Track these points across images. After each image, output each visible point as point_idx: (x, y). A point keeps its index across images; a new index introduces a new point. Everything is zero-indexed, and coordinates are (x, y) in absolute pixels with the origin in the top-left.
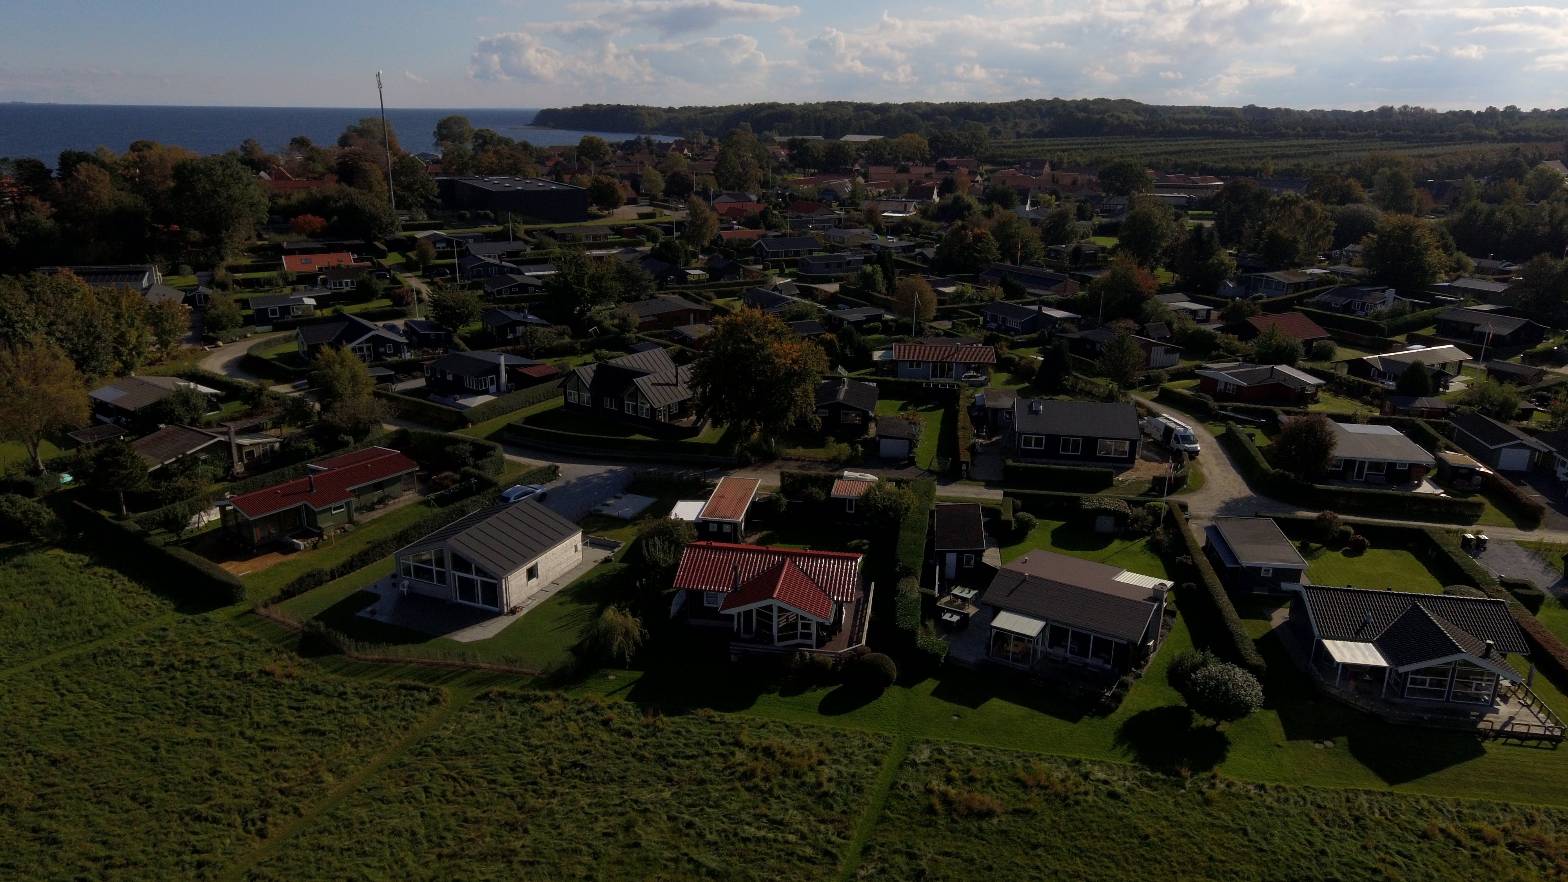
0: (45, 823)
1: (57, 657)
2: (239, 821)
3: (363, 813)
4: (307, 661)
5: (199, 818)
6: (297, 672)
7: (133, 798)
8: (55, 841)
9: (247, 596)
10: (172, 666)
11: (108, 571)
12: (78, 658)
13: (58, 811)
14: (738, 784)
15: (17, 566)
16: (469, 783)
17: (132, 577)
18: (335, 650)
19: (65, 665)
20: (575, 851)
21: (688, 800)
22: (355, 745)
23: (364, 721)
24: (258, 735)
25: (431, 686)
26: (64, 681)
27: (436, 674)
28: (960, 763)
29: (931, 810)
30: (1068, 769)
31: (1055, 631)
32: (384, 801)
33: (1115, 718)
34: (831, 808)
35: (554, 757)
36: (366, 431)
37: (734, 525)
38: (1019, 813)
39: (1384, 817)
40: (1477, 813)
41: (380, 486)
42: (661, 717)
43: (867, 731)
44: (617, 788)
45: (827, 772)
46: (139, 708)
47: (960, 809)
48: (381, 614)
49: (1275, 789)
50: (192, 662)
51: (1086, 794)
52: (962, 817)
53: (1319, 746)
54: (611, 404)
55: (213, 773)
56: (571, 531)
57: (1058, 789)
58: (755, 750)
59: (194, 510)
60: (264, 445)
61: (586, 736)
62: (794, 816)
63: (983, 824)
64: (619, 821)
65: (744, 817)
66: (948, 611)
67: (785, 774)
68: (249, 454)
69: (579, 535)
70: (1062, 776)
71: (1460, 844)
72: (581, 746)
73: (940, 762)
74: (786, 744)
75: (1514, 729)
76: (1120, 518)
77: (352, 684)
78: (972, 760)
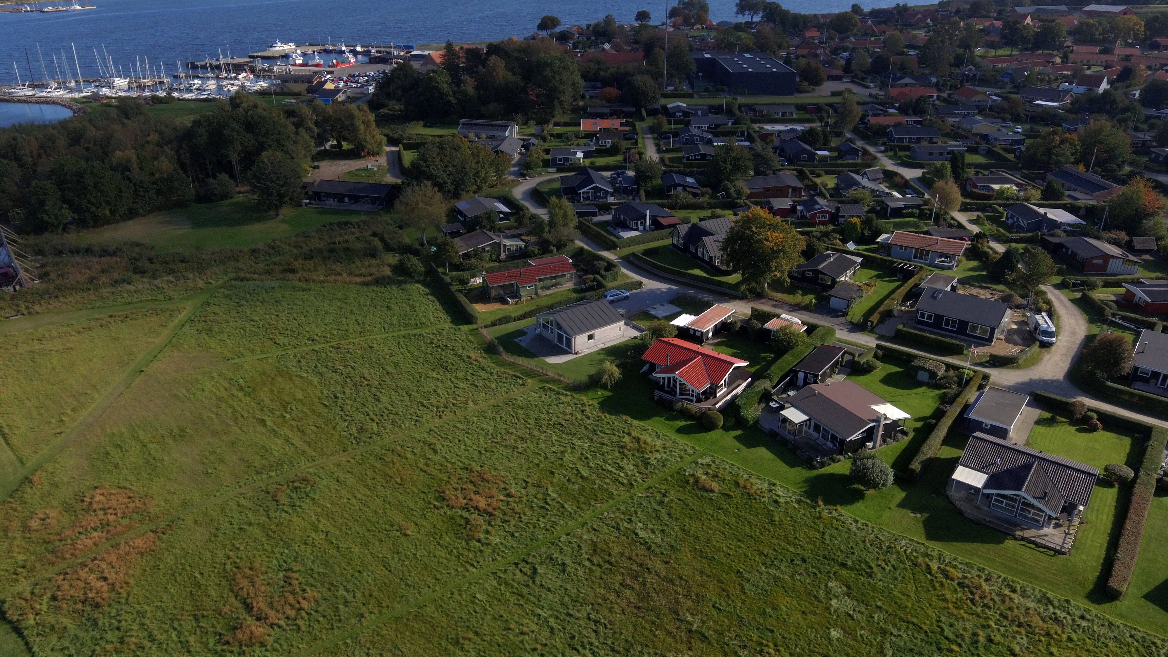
0: (378, 394)
1: (402, 333)
2: (435, 410)
3: (475, 419)
4: (486, 356)
5: (423, 405)
6: (480, 359)
7: (407, 393)
8: (379, 401)
9: (479, 322)
10: (439, 346)
11: (434, 299)
12: (409, 335)
13: (383, 391)
14: (616, 449)
15: (403, 290)
16: (518, 420)
17: (441, 304)
18: (497, 353)
19: (404, 337)
20: (539, 454)
21: (593, 449)
22: (486, 394)
23: (493, 386)
24: (456, 381)
25: (525, 378)
26: (402, 343)
27: (529, 373)
28: (718, 468)
29: (687, 482)
30: (766, 485)
31: (815, 423)
32: (485, 417)
33: (815, 472)
34: (647, 469)
35: (554, 419)
36: (565, 245)
37: (702, 333)
38: (725, 495)
39: (905, 551)
40: (960, 566)
41: (555, 278)
42: (607, 415)
43: (690, 444)
44: (570, 437)
45: (657, 455)
46: (421, 360)
47: (700, 486)
48: (524, 342)
49: (863, 524)
50: (447, 346)
51: (764, 497)
52: (699, 489)
53: (912, 515)
54: (692, 249)
55: (435, 391)
56: (618, 320)
57: (752, 491)
58: (634, 438)
59: (474, 276)
60: (517, 245)
61: (571, 414)
62: (629, 467)
63: (705, 494)
64: (562, 449)
65: (610, 461)
66: (776, 401)
67: (638, 451)
68: (509, 249)
69: (622, 323)
70: (760, 487)
71: (930, 573)
72: (567, 417)
73: (710, 465)
74: (649, 440)
75: (1038, 540)
76: (933, 375)
77: (497, 370)
78: (725, 469)
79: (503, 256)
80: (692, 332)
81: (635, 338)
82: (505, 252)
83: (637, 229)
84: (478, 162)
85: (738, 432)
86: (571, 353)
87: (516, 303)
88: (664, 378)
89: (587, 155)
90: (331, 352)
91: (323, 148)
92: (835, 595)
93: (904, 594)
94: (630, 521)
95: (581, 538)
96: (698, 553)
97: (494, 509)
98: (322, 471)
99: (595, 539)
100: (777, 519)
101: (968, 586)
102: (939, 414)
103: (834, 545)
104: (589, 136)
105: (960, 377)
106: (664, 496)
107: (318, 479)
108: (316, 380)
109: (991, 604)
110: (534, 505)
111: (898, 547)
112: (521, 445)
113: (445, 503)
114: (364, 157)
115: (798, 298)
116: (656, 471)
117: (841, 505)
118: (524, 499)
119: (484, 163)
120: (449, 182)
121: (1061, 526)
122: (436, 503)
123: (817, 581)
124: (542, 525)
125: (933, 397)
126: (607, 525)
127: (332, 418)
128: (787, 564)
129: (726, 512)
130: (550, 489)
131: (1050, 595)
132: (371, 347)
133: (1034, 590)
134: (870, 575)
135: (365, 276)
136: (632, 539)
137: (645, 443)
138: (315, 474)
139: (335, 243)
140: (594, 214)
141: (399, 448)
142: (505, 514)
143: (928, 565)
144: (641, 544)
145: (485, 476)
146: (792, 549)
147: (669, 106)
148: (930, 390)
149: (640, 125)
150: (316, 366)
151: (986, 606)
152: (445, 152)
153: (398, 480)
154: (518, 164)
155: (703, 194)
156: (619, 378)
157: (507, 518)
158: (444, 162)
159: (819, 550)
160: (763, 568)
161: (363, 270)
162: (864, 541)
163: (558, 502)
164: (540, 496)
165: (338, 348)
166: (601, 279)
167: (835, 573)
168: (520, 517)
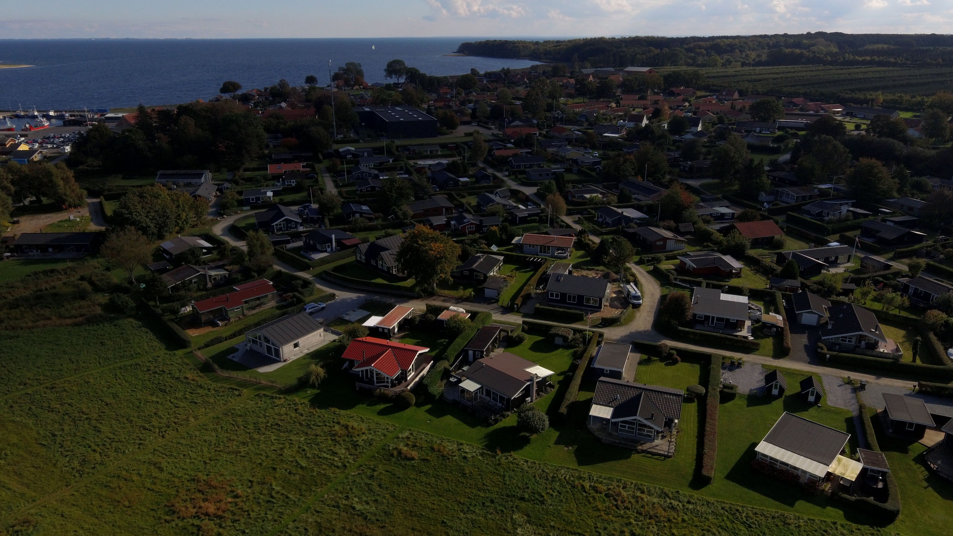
0: (98, 425)
1: (118, 365)
2: (157, 430)
3: (197, 433)
4: (202, 375)
5: (145, 429)
6: (197, 379)
7: (127, 420)
8: (99, 431)
9: (193, 345)
10: (156, 372)
11: (147, 330)
12: (125, 366)
13: (103, 422)
14: (329, 438)
15: (115, 325)
16: (238, 427)
17: (155, 334)
18: (214, 371)
19: (121, 368)
20: (260, 454)
21: (308, 441)
22: (205, 409)
23: (212, 401)
24: (176, 401)
25: (241, 389)
26: (119, 374)
27: (244, 384)
28: (416, 439)
29: (392, 455)
30: (455, 446)
31: (486, 390)
32: (206, 430)
33: (491, 429)
34: (356, 450)
35: (271, 421)
36: (265, 270)
37: (389, 330)
38: (424, 460)
39: (565, 477)
40: (604, 481)
41: (258, 299)
42: (317, 410)
43: (390, 423)
44: (287, 434)
45: (364, 437)
46: (140, 387)
47: (403, 456)
48: (236, 357)
49: (532, 463)
50: (163, 371)
51: (455, 456)
52: (402, 459)
53: (566, 448)
54: (373, 262)
55: (156, 414)
56: (318, 328)
57: (445, 453)
58: (343, 426)
59: (184, 305)
60: (221, 275)
61: (286, 414)
62: (342, 451)
63: (408, 463)
64: (281, 446)
65: (324, 449)
66: (454, 377)
67: (347, 436)
68: (215, 279)
69: (322, 330)
70: (451, 448)
71: (585, 491)
72: (282, 418)
73: (409, 438)
74: (355, 425)
75: (653, 450)
76: (565, 338)
77: (214, 385)
78: (421, 439)
79: (209, 285)
80: (381, 330)
81: (334, 341)
82: (211, 281)
83: (326, 251)
84: (178, 207)
85: (428, 407)
86: (280, 361)
87: (226, 325)
88: (362, 371)
89: (276, 194)
90: (45, 393)
91: (22, 204)
92: (519, 525)
93: (568, 512)
94: (347, 498)
95: (307, 521)
96: (408, 513)
97: (224, 511)
98: (44, 509)
99: (319, 521)
100: (467, 472)
101: (612, 496)
102: (574, 368)
103: (513, 484)
104: (276, 178)
105: (584, 338)
106: (374, 470)
107: (40, 518)
108: (31, 422)
109: (630, 506)
110: (260, 501)
111: (560, 476)
112: (242, 449)
113: (176, 515)
114: (66, 209)
115: (460, 293)
116: (365, 451)
117: (514, 451)
118: (251, 497)
119: (184, 207)
120: (152, 225)
121: (666, 437)
122: (167, 518)
123: (504, 516)
124: (270, 517)
125: (568, 356)
126: (328, 505)
127: (51, 456)
128: (480, 508)
129: (426, 474)
130: (274, 484)
131: (666, 490)
132: (87, 382)
133: (655, 488)
134: (542, 503)
135: (75, 317)
136: (351, 513)
137: (353, 428)
138: (36, 514)
139: (41, 291)
140: (288, 242)
141: (124, 473)
142: (234, 514)
143: (582, 486)
144: (358, 515)
145: (212, 483)
146: (482, 494)
147: (341, 150)
148: (565, 350)
149: (319, 167)
150: (30, 409)
151: (627, 508)
152: (146, 200)
153: (127, 503)
154: (215, 205)
155: (377, 218)
156: (324, 376)
157: (236, 518)
158: (146, 209)
159: (502, 490)
160: (462, 515)
161: (73, 312)
162: (535, 477)
163: (282, 494)
164: (265, 492)
165: (52, 388)
166: (300, 296)
167: (517, 507)
168: (249, 515)
